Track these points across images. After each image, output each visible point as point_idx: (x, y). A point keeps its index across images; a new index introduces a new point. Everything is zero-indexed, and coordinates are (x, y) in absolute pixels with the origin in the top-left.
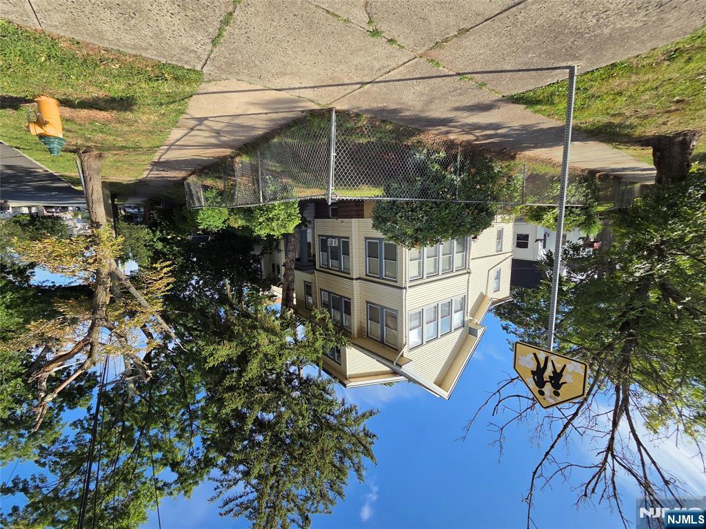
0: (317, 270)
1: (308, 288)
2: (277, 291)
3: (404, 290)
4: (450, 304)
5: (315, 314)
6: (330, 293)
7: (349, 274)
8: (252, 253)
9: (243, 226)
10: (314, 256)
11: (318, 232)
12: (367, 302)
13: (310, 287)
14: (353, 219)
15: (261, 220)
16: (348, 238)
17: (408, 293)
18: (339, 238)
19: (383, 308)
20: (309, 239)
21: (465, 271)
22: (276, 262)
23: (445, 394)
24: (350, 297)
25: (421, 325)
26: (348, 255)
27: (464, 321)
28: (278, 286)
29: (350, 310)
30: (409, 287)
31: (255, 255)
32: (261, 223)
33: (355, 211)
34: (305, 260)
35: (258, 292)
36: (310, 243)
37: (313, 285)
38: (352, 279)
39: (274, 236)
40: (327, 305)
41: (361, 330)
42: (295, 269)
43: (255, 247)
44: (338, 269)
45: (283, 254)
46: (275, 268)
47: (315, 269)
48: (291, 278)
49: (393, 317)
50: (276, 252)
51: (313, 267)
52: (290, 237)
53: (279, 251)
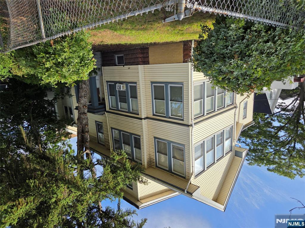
0: (108, 112)
1: (99, 126)
2: (73, 130)
3: (191, 128)
4: (222, 134)
5: (114, 156)
6: (120, 131)
7: (138, 114)
8: (46, 99)
9: (28, 75)
10: (104, 99)
11: (106, 78)
12: (155, 138)
13: (102, 126)
14: (139, 66)
15: (48, 65)
16: (136, 83)
17: (194, 129)
18: (127, 83)
19: (170, 142)
20: (98, 86)
21: (233, 106)
22: (68, 105)
23: (221, 207)
24: (140, 134)
25: (203, 155)
26: (136, 98)
27: (231, 147)
28: (72, 126)
29: (140, 145)
30: (195, 124)
31: (48, 101)
32: (48, 70)
33: (140, 57)
34: (96, 104)
35: (55, 132)
36: (98, 89)
37: (104, 124)
38: (141, 119)
39: (66, 83)
40: (118, 141)
41: (150, 162)
42: (88, 111)
43: (48, 93)
44: (127, 111)
45: (74, 99)
46: (68, 110)
47: (105, 110)
48: (84, 122)
49: (180, 150)
50: (67, 97)
51: (104, 109)
52: (80, 84)
53: (71, 96)
